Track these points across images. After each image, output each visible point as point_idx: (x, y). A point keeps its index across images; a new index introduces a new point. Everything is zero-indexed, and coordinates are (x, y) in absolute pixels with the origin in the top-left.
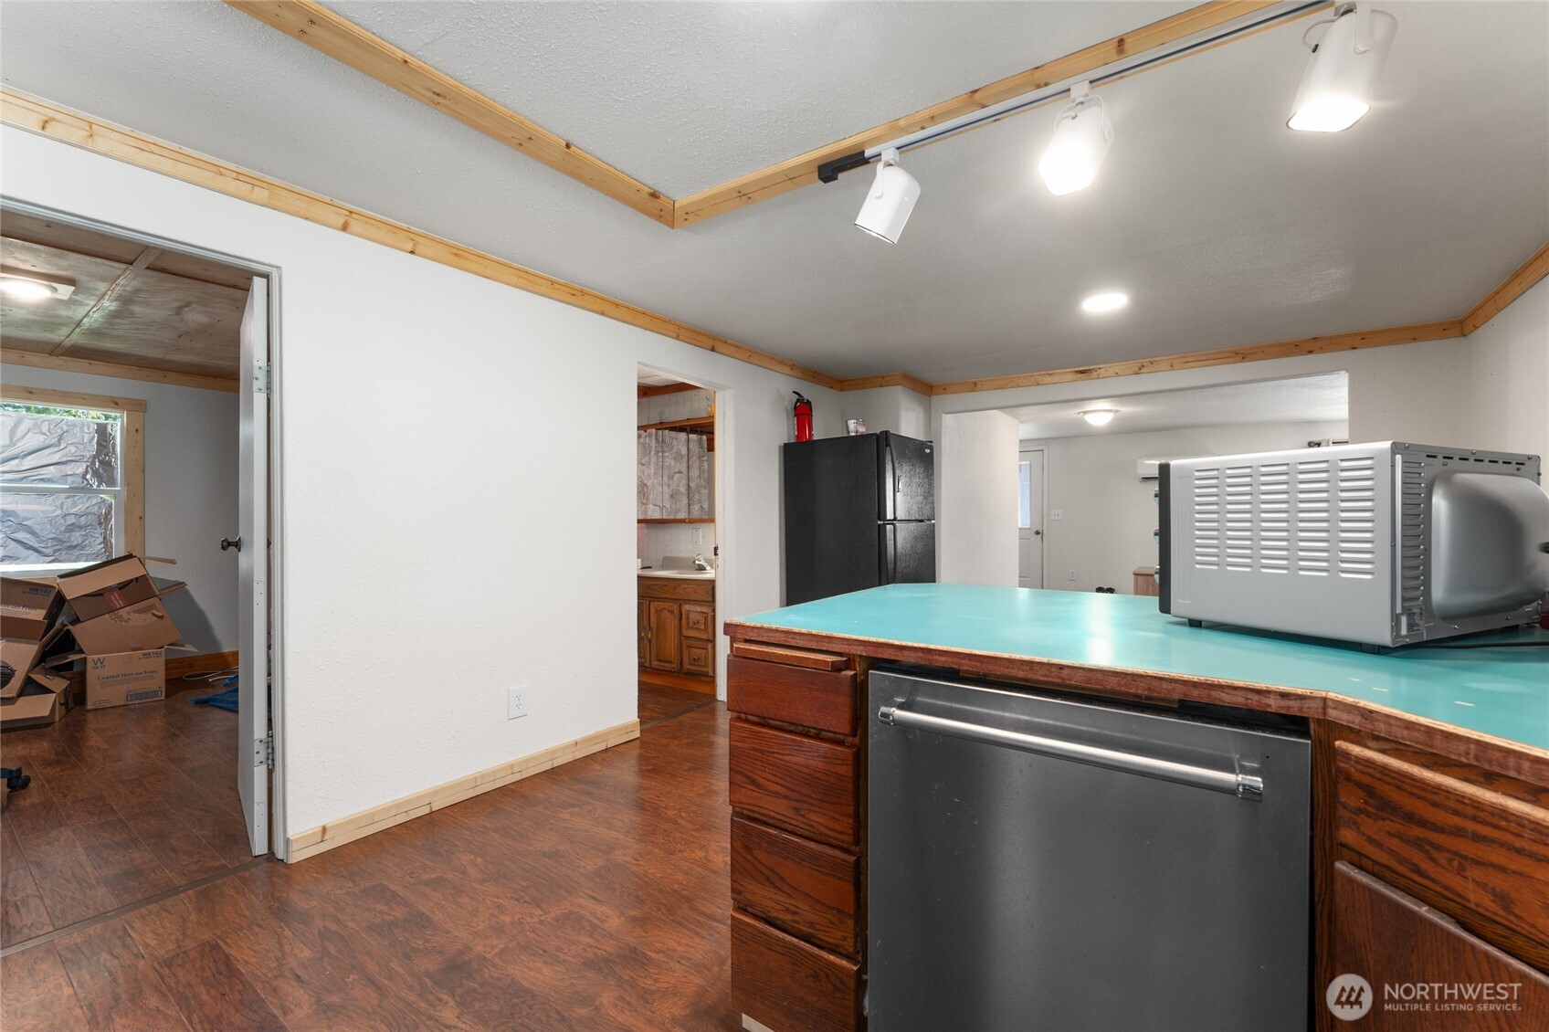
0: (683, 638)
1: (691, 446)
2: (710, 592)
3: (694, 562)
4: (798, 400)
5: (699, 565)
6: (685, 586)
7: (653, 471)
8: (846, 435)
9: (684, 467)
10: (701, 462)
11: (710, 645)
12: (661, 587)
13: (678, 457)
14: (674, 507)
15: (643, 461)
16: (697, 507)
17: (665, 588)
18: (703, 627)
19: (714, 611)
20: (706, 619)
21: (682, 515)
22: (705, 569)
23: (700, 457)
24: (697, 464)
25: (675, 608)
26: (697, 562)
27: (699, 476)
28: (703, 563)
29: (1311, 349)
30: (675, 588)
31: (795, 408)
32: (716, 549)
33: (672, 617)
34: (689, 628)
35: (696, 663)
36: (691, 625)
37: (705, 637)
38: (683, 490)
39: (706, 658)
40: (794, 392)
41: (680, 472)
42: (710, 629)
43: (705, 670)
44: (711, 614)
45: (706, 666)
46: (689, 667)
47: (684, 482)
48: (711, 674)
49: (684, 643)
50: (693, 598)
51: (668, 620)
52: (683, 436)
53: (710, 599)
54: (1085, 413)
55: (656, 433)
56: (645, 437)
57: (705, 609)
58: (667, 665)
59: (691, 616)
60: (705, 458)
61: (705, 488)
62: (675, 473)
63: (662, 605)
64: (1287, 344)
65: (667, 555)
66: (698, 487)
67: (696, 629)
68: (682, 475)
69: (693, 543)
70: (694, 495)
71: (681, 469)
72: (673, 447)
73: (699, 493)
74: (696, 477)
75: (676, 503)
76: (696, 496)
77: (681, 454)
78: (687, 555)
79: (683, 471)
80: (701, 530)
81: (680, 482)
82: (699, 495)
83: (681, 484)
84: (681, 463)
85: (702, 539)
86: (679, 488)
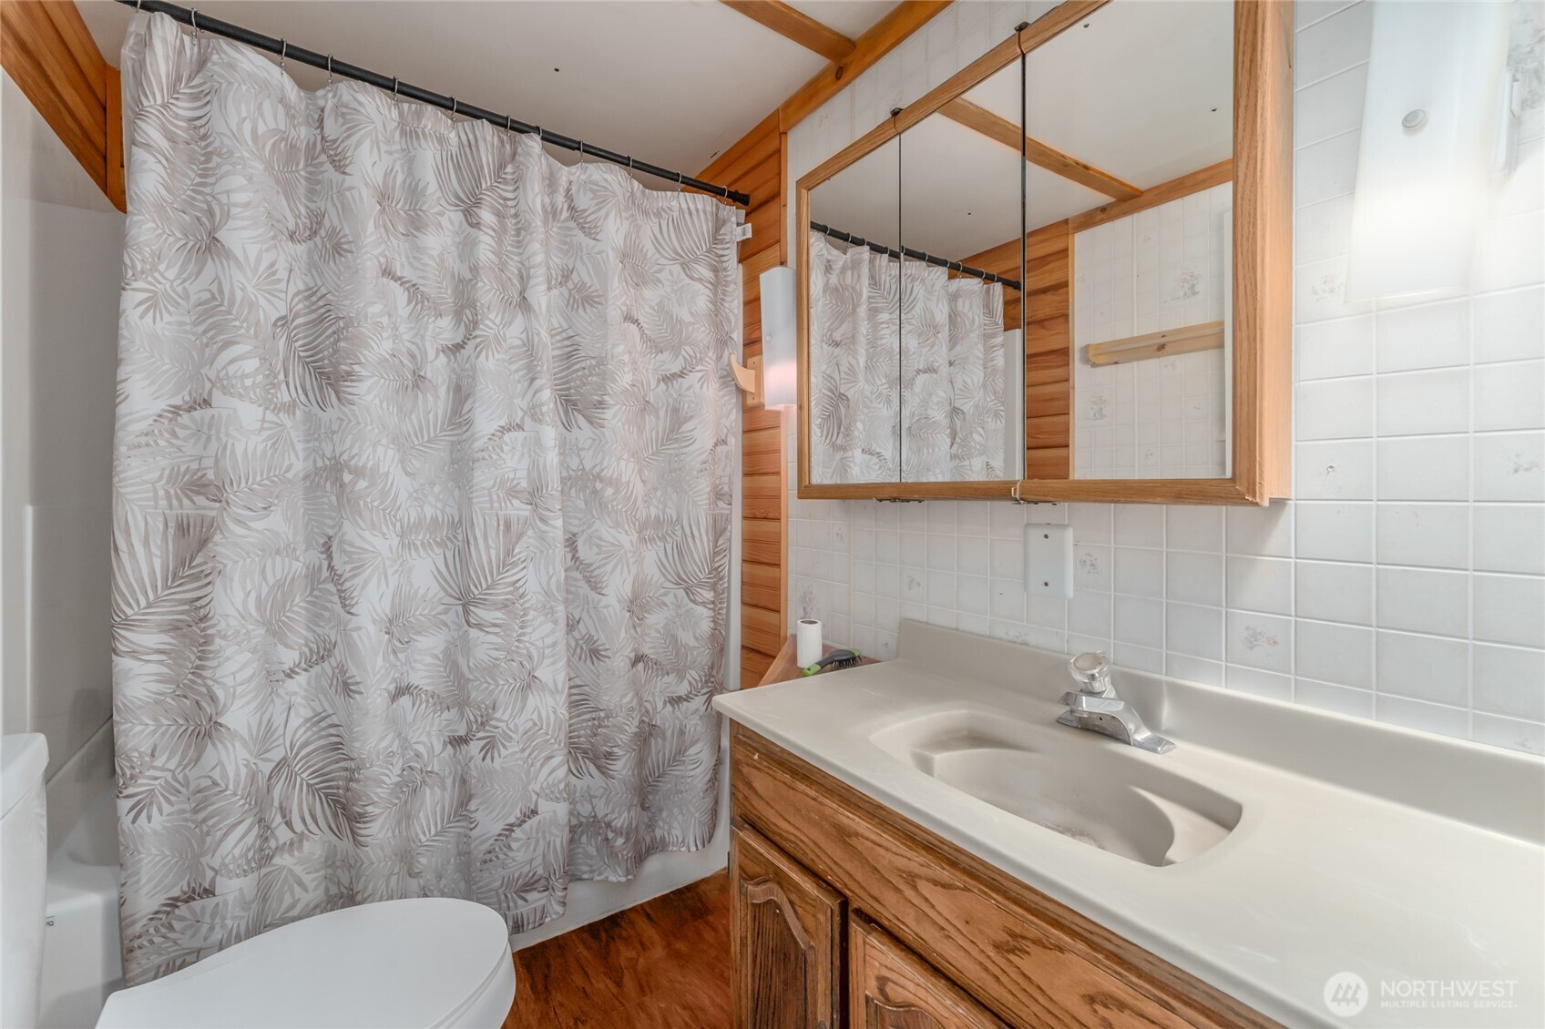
7: (862, 360)
10: (989, 350)
13: (925, 329)
15: (837, 336)
23: (987, 337)
24: (979, 351)
27: (984, 385)
41: (930, 370)
55: (872, 261)
56: (843, 270)
60: (999, 340)
61: (996, 415)
62: (918, 372)
65: (917, 614)
66: (981, 414)
68: (935, 375)
69: (1026, 586)
70: (971, 433)
71: (933, 362)
72: (914, 300)
73: (983, 428)
74: (976, 384)
75: (919, 450)
76: (975, 436)
77: (935, 327)
78: (999, 632)
79: (937, 364)
80: (1070, 533)
81: (931, 395)
82: (983, 433)
83: (935, 399)
84: (932, 346)
85: (1075, 576)
86: (929, 412)
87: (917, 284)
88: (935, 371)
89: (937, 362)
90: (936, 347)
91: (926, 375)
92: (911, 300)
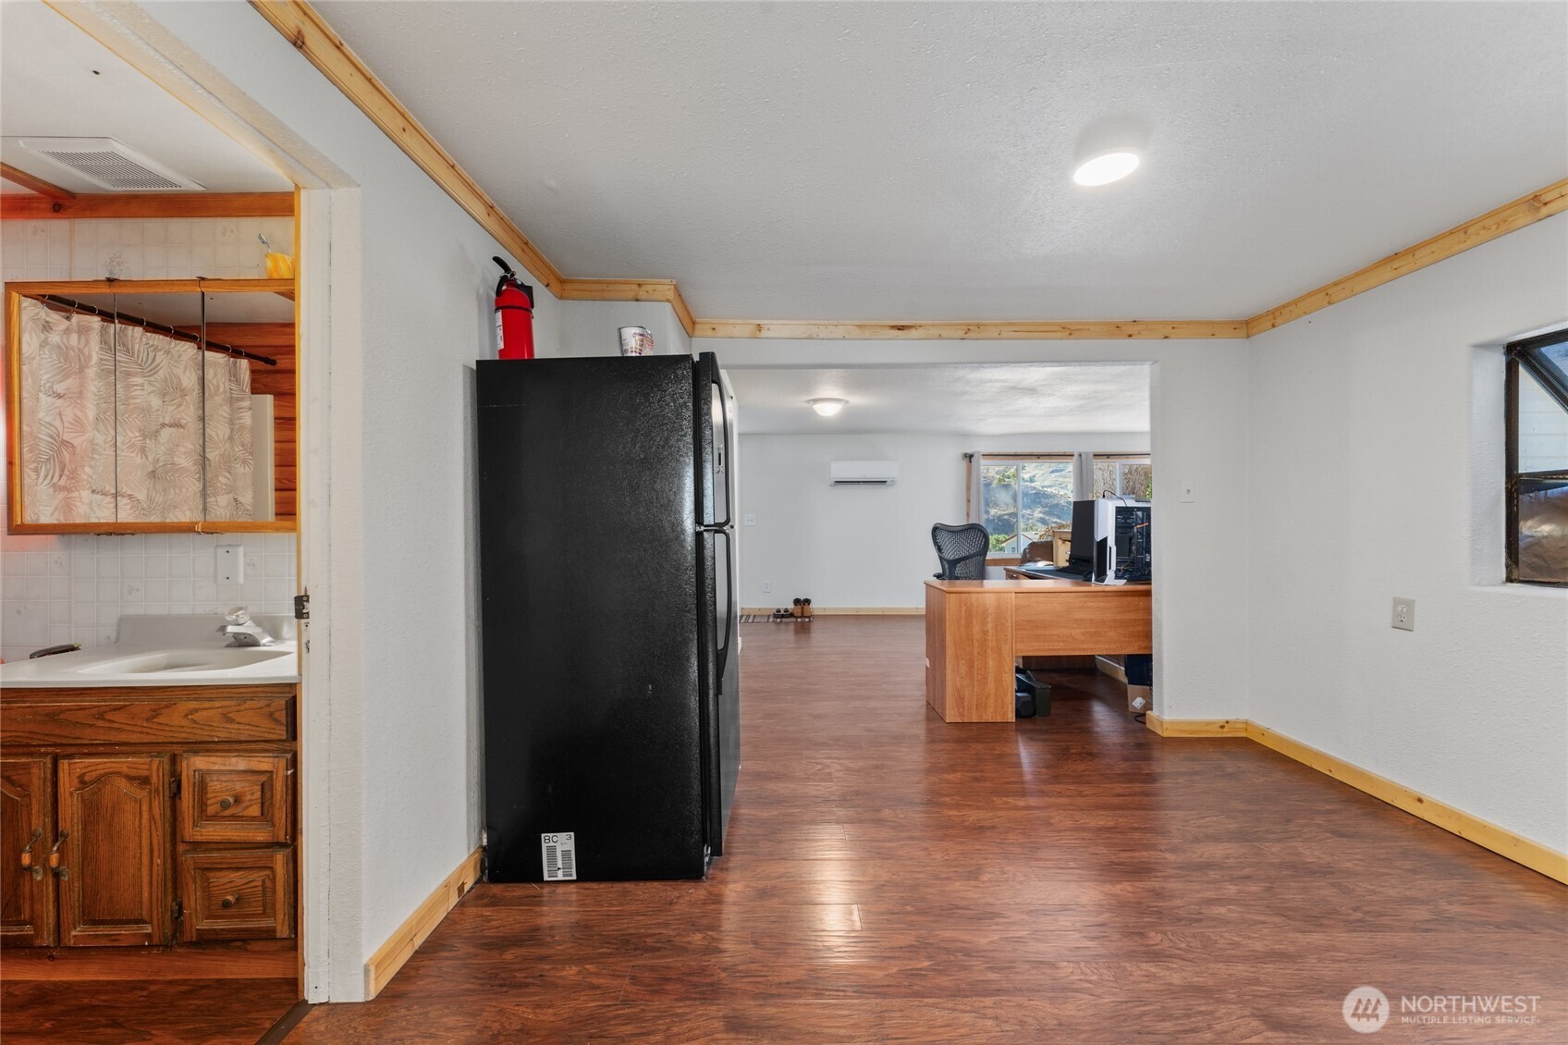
0: (181, 848)
1: (209, 375)
2: (282, 716)
3: (223, 628)
4: (503, 280)
5: (236, 635)
6: (193, 705)
8: (620, 355)
9: (189, 414)
11: (280, 858)
12: (101, 716)
13: (171, 391)
14: (159, 498)
16: (224, 500)
17: (118, 717)
18: (255, 811)
19: (294, 763)
20: (266, 788)
21: (183, 516)
22: (256, 644)
23: (232, 401)
24: (224, 411)
25: (155, 768)
26: (230, 629)
27: (231, 438)
28: (248, 628)
29: (1131, 333)
30: (156, 713)
31: (499, 292)
32: (301, 602)
33: (142, 794)
34: (202, 814)
35: (232, 911)
36: (211, 810)
37: (261, 836)
38: (186, 462)
39: (268, 891)
40: (497, 260)
41: (176, 425)
42: (281, 815)
43: (265, 923)
44: (283, 772)
45: (268, 910)
46: (205, 925)
47: (190, 445)
48: (283, 931)
49: (188, 860)
50: (223, 735)
51: (129, 806)
52: (187, 350)
53: (281, 732)
54: (815, 401)
57: (263, 763)
58: (124, 931)
59: (214, 785)
60: (246, 404)
61: (244, 462)
62: (163, 425)
63: (101, 764)
64: (1110, 324)
65: (135, 610)
66: (227, 462)
67: (234, 817)
68: (182, 430)
69: (216, 581)
70: (217, 476)
71: (179, 419)
72: (156, 367)
73: (229, 473)
74: (221, 438)
75: (165, 490)
76: (221, 478)
77: (182, 390)
78: (199, 611)
79: (185, 422)
80: (241, 550)
81: (178, 446)
82: (230, 477)
83: (181, 449)
84: (179, 405)
85: (244, 571)
86: (176, 459)
87: (159, 354)
88: (182, 427)
89: (185, 419)
90: (183, 407)
91: (173, 430)
92: (152, 367)
